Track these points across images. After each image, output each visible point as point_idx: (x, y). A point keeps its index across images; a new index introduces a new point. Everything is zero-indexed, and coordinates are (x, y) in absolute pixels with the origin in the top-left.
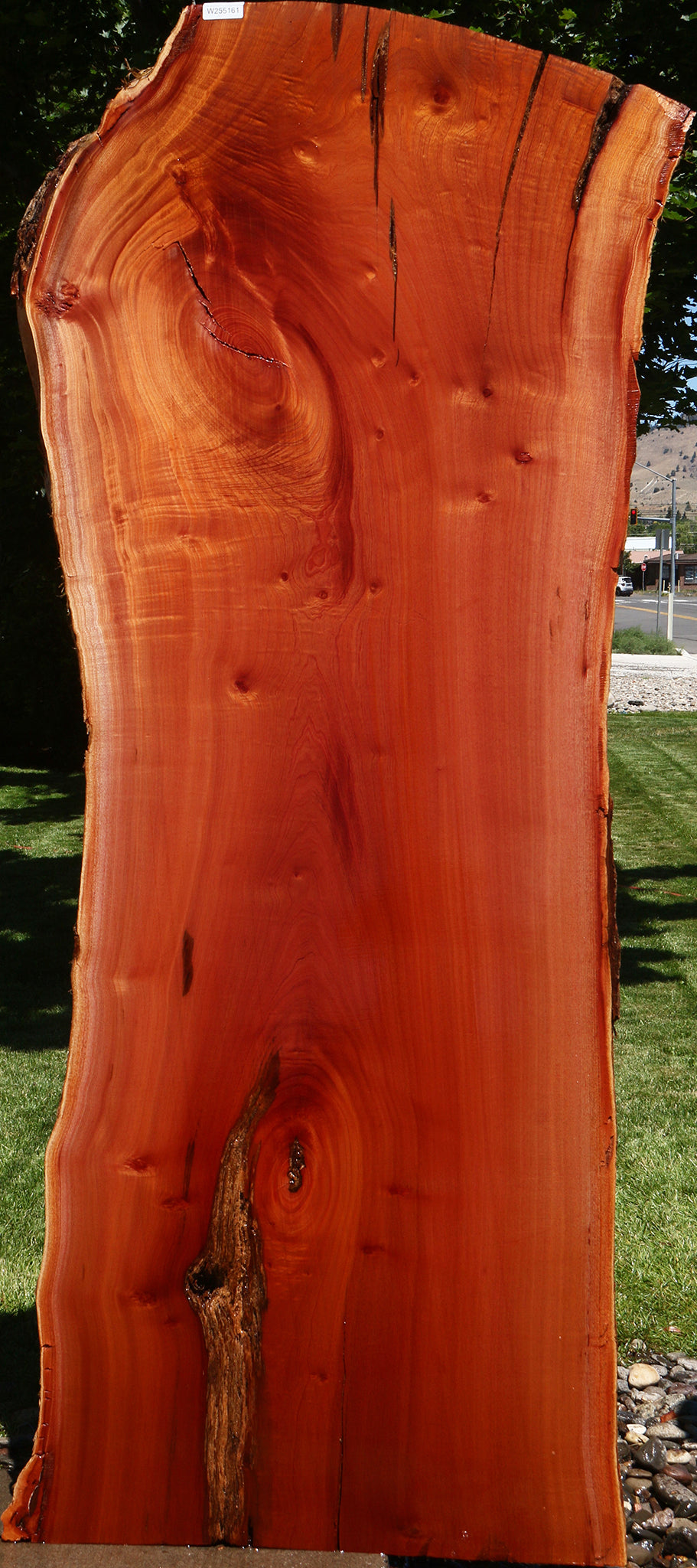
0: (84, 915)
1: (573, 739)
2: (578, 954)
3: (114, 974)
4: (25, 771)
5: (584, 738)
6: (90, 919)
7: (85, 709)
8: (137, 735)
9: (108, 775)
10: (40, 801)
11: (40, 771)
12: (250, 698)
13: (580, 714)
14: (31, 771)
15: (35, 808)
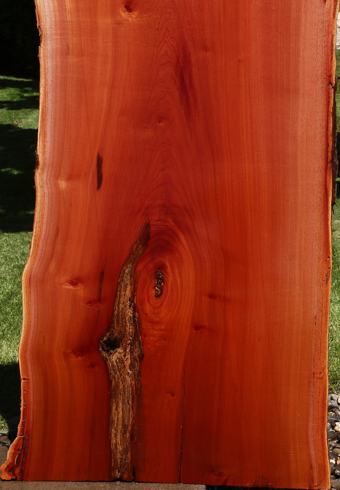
0: (41, 144)
1: (317, 42)
2: (314, 168)
3: (58, 177)
4: (18, 79)
5: (323, 41)
6: (44, 146)
7: (37, 20)
8: (69, 37)
9: (52, 61)
10: (27, 97)
11: (27, 80)
12: (133, 16)
13: (321, 26)
14: (22, 80)
15: (24, 101)
